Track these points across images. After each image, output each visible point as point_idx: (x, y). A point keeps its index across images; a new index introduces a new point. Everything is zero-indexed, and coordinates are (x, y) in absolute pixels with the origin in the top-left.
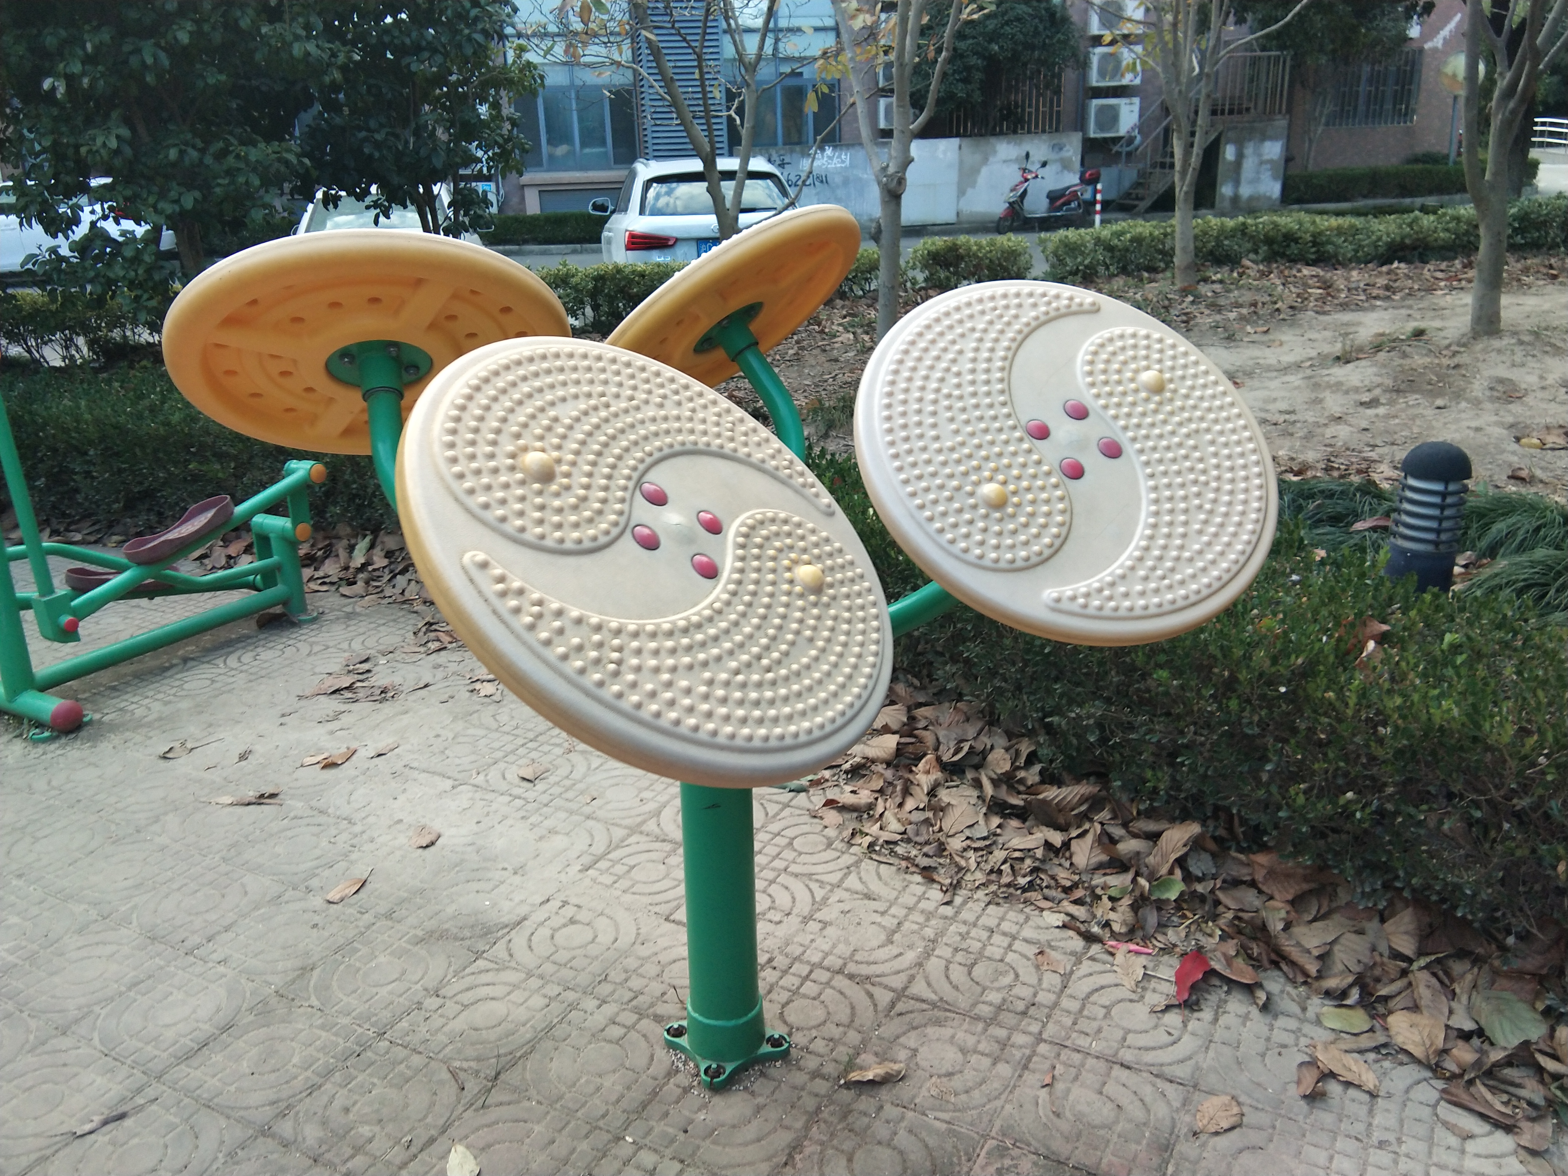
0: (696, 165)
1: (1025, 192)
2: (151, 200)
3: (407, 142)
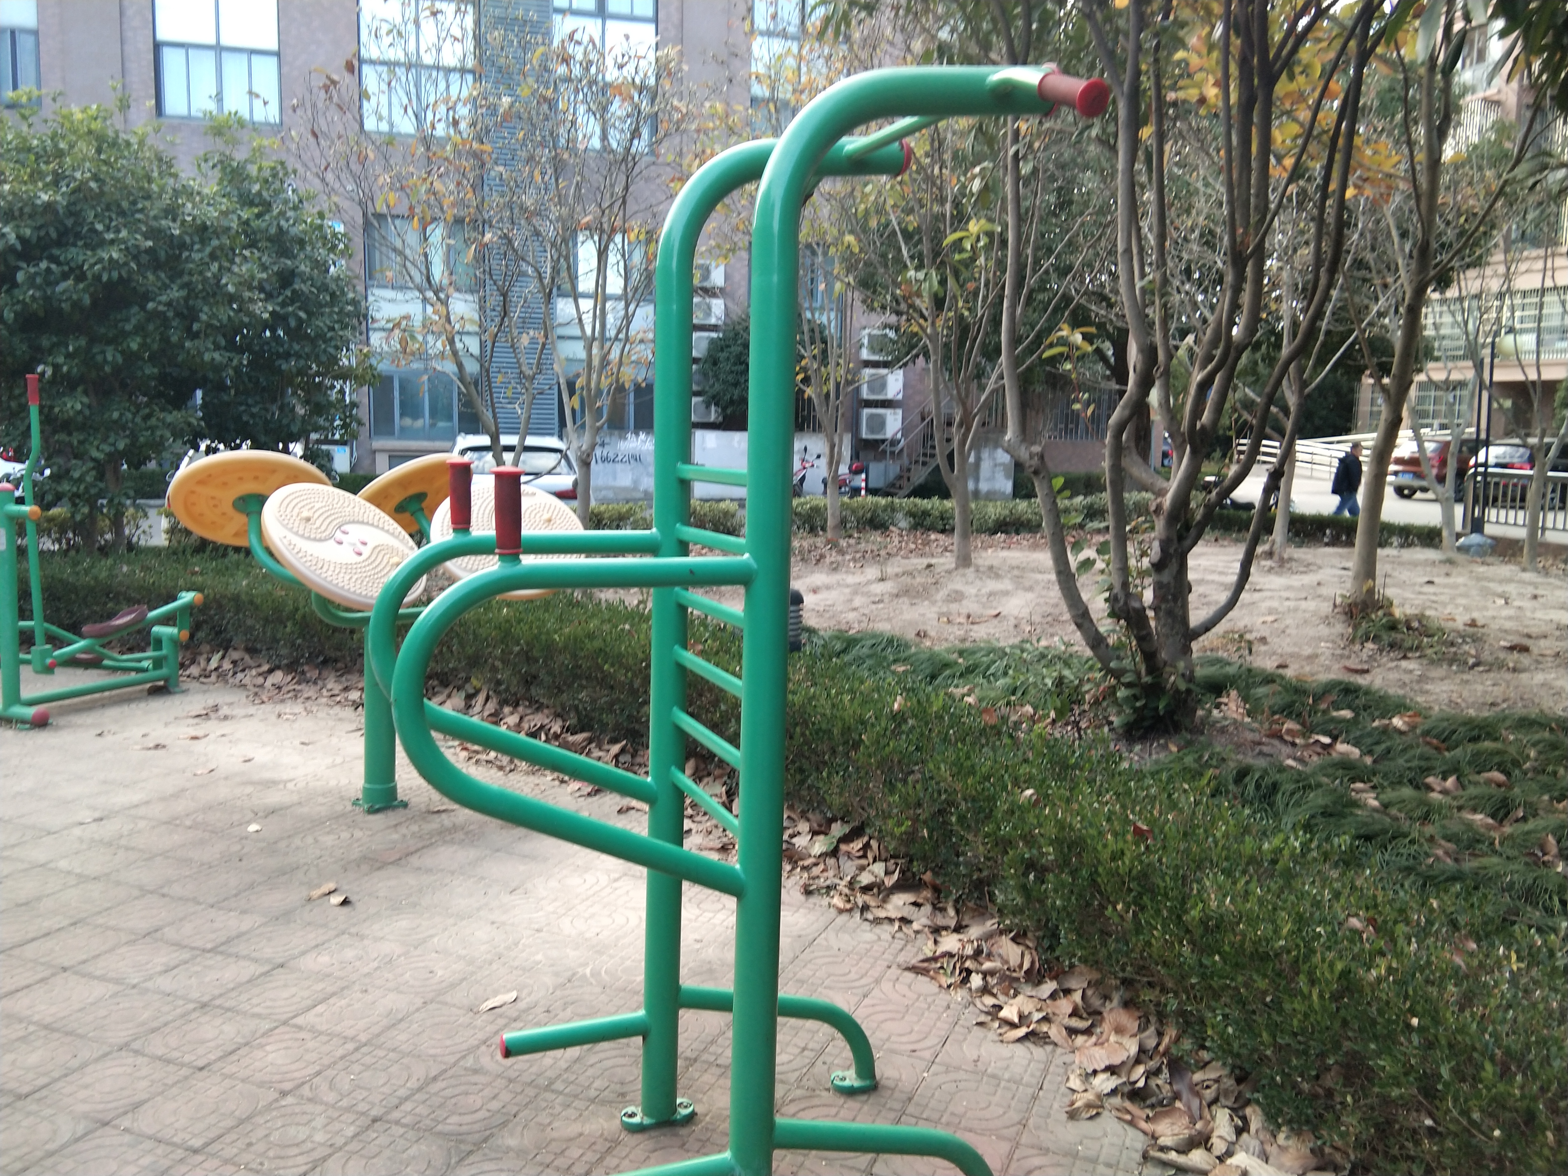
0: (484, 440)
1: (804, 477)
2: (96, 443)
3: (273, 414)
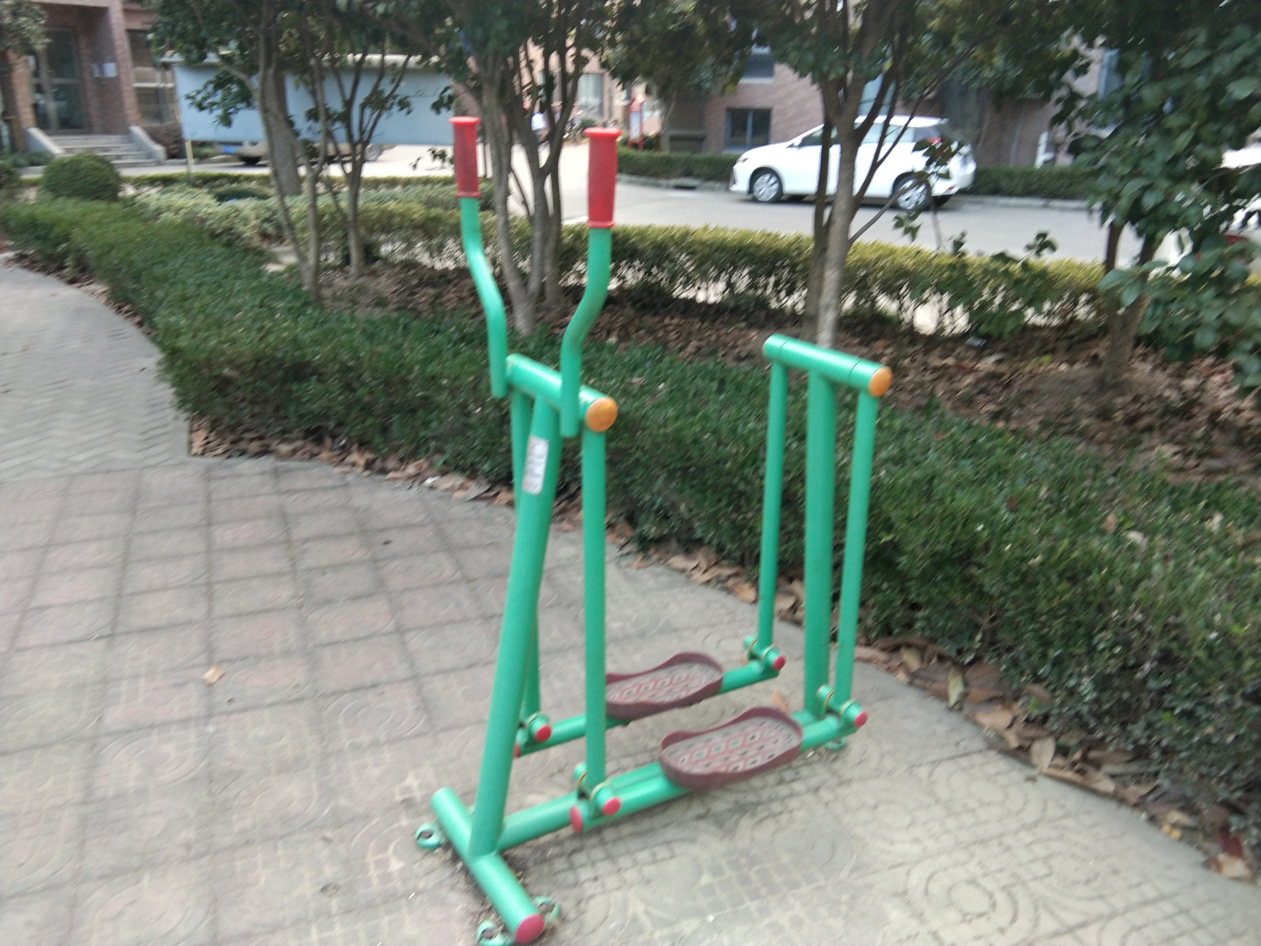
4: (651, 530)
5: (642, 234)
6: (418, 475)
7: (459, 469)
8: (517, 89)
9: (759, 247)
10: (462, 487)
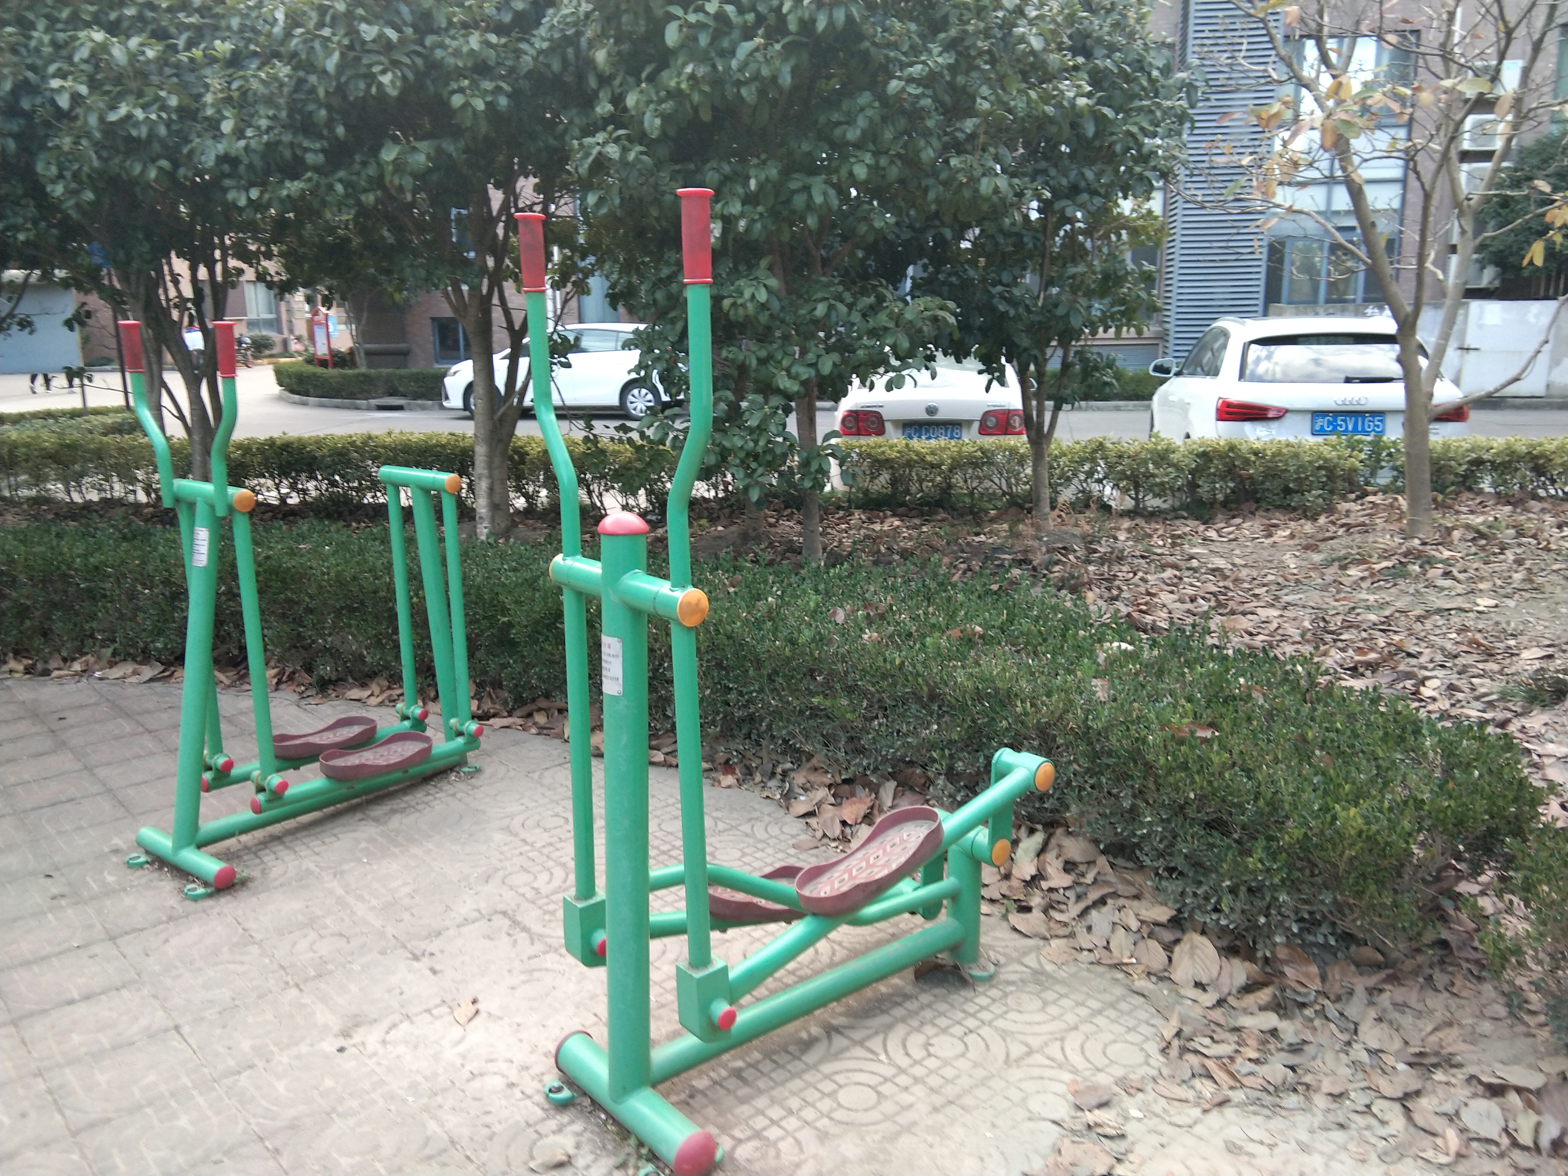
4: (326, 670)
5: (319, 443)
6: (84, 671)
7: (129, 657)
8: (164, 303)
9: (443, 446)
10: (135, 673)
